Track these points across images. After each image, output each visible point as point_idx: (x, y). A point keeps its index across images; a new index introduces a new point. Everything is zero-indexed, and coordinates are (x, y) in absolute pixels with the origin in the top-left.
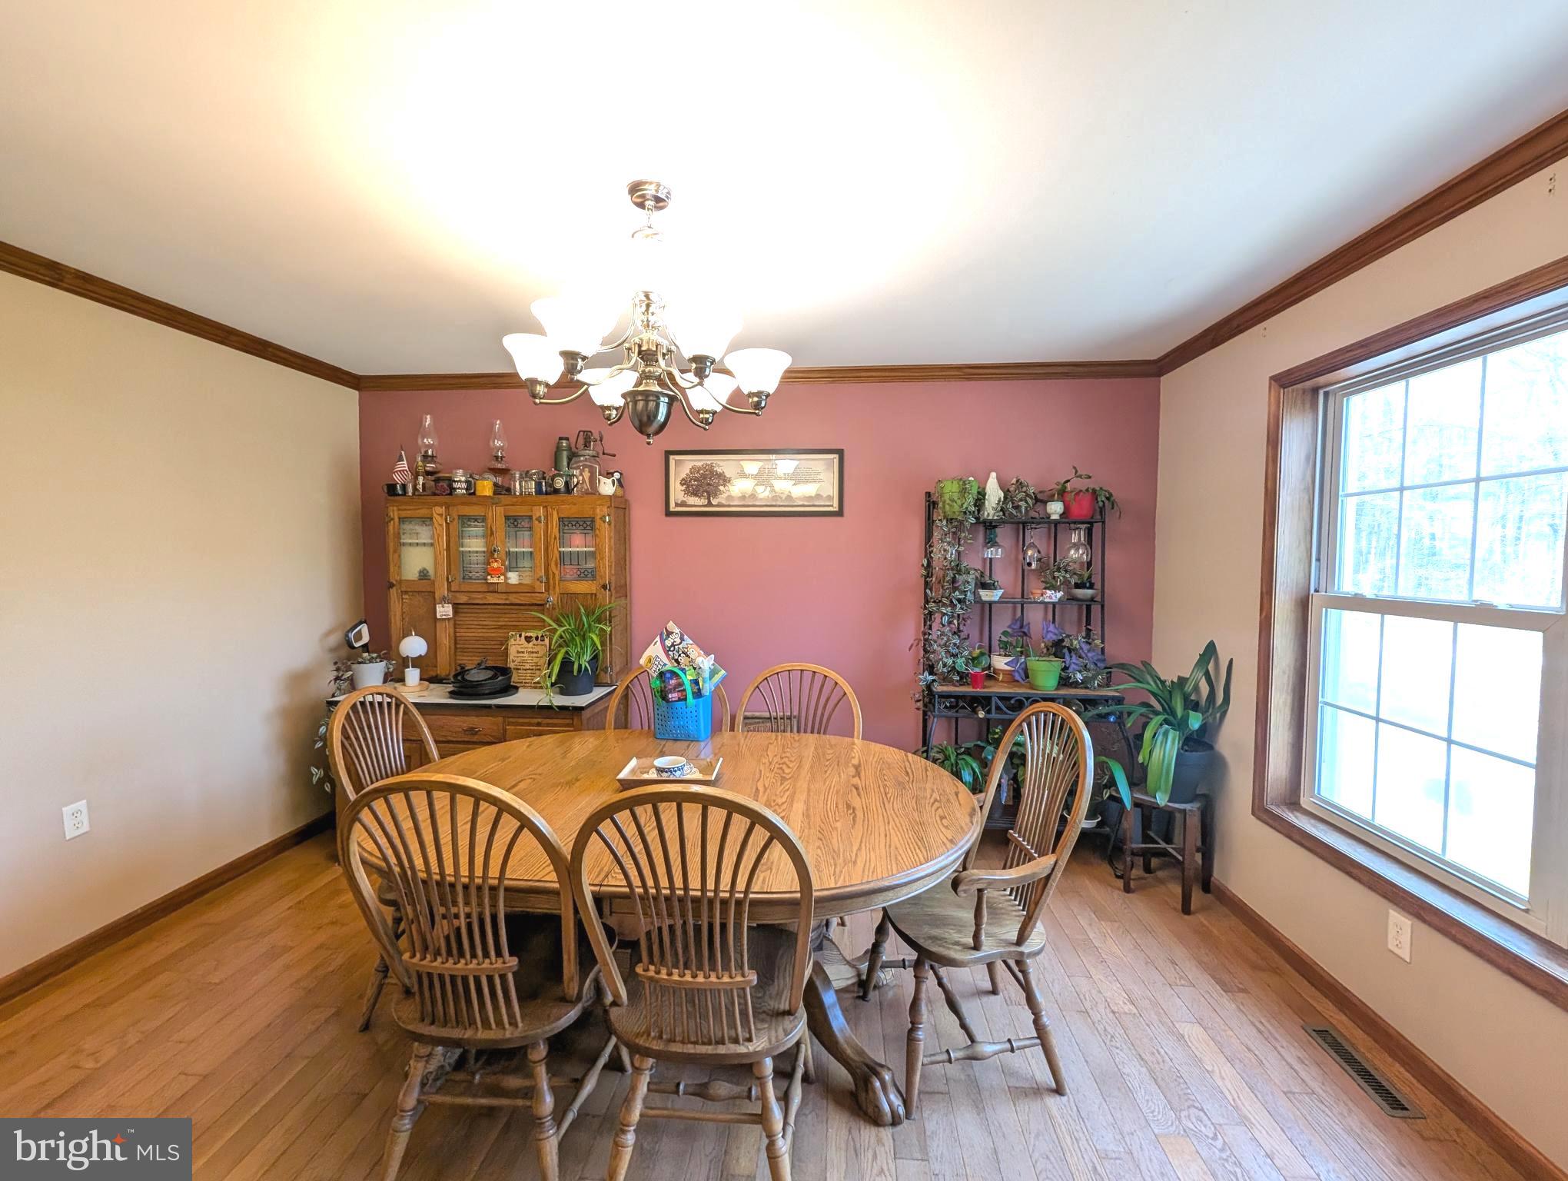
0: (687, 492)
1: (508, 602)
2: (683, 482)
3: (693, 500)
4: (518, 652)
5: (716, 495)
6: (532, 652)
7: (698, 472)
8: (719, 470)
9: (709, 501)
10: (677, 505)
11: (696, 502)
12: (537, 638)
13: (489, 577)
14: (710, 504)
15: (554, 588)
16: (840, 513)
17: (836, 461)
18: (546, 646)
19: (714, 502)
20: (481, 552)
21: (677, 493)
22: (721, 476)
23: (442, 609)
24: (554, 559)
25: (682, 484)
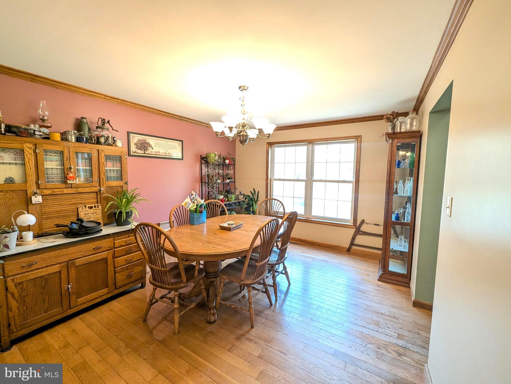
0: (137, 148)
1: (77, 192)
2: (135, 144)
3: (139, 151)
4: (85, 214)
5: (147, 150)
6: (93, 213)
7: (141, 141)
8: (148, 142)
9: (145, 152)
10: (133, 152)
11: (140, 152)
12: (95, 207)
13: (68, 181)
14: (145, 153)
15: (103, 185)
16: (182, 159)
17: (181, 144)
18: (100, 209)
19: (146, 153)
20: (59, 169)
21: (133, 148)
22: (148, 144)
23: (35, 199)
24: (103, 172)
25: (135, 145)
